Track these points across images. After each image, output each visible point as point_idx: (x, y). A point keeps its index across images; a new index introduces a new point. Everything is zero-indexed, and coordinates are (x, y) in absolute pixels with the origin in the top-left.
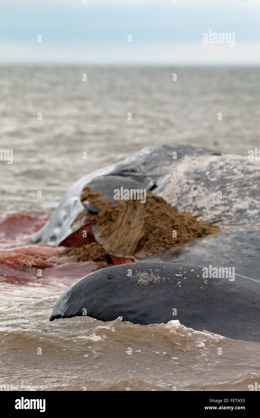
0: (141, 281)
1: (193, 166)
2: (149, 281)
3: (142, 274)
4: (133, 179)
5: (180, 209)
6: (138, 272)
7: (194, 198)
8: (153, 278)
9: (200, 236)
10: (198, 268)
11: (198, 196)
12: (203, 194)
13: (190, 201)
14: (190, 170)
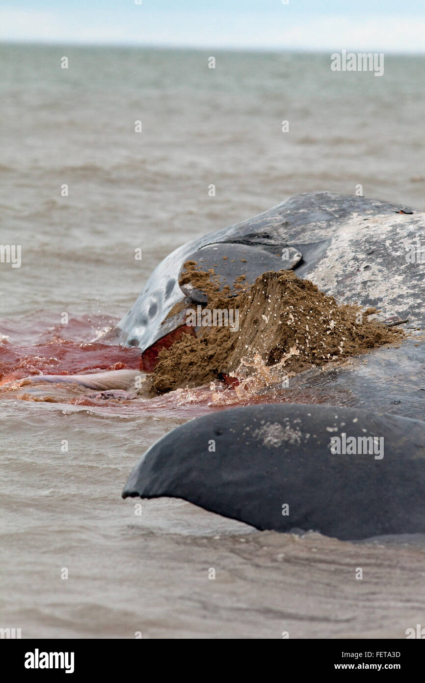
0: (270, 441)
1: (365, 231)
2: (283, 441)
3: (272, 427)
4: (265, 249)
5: (341, 302)
6: (265, 424)
7: (364, 283)
8: (289, 434)
9: (371, 346)
10: (365, 415)
11: (371, 281)
12: (379, 278)
13: (359, 288)
14: (359, 237)
